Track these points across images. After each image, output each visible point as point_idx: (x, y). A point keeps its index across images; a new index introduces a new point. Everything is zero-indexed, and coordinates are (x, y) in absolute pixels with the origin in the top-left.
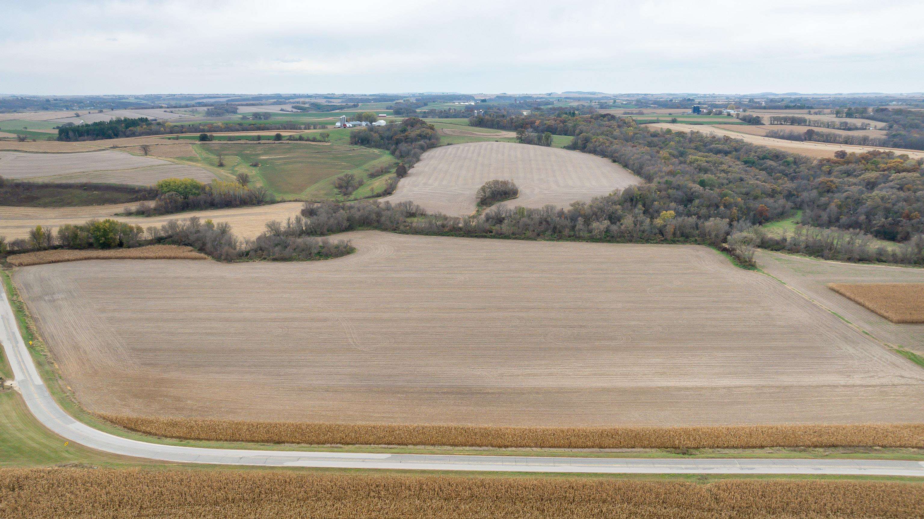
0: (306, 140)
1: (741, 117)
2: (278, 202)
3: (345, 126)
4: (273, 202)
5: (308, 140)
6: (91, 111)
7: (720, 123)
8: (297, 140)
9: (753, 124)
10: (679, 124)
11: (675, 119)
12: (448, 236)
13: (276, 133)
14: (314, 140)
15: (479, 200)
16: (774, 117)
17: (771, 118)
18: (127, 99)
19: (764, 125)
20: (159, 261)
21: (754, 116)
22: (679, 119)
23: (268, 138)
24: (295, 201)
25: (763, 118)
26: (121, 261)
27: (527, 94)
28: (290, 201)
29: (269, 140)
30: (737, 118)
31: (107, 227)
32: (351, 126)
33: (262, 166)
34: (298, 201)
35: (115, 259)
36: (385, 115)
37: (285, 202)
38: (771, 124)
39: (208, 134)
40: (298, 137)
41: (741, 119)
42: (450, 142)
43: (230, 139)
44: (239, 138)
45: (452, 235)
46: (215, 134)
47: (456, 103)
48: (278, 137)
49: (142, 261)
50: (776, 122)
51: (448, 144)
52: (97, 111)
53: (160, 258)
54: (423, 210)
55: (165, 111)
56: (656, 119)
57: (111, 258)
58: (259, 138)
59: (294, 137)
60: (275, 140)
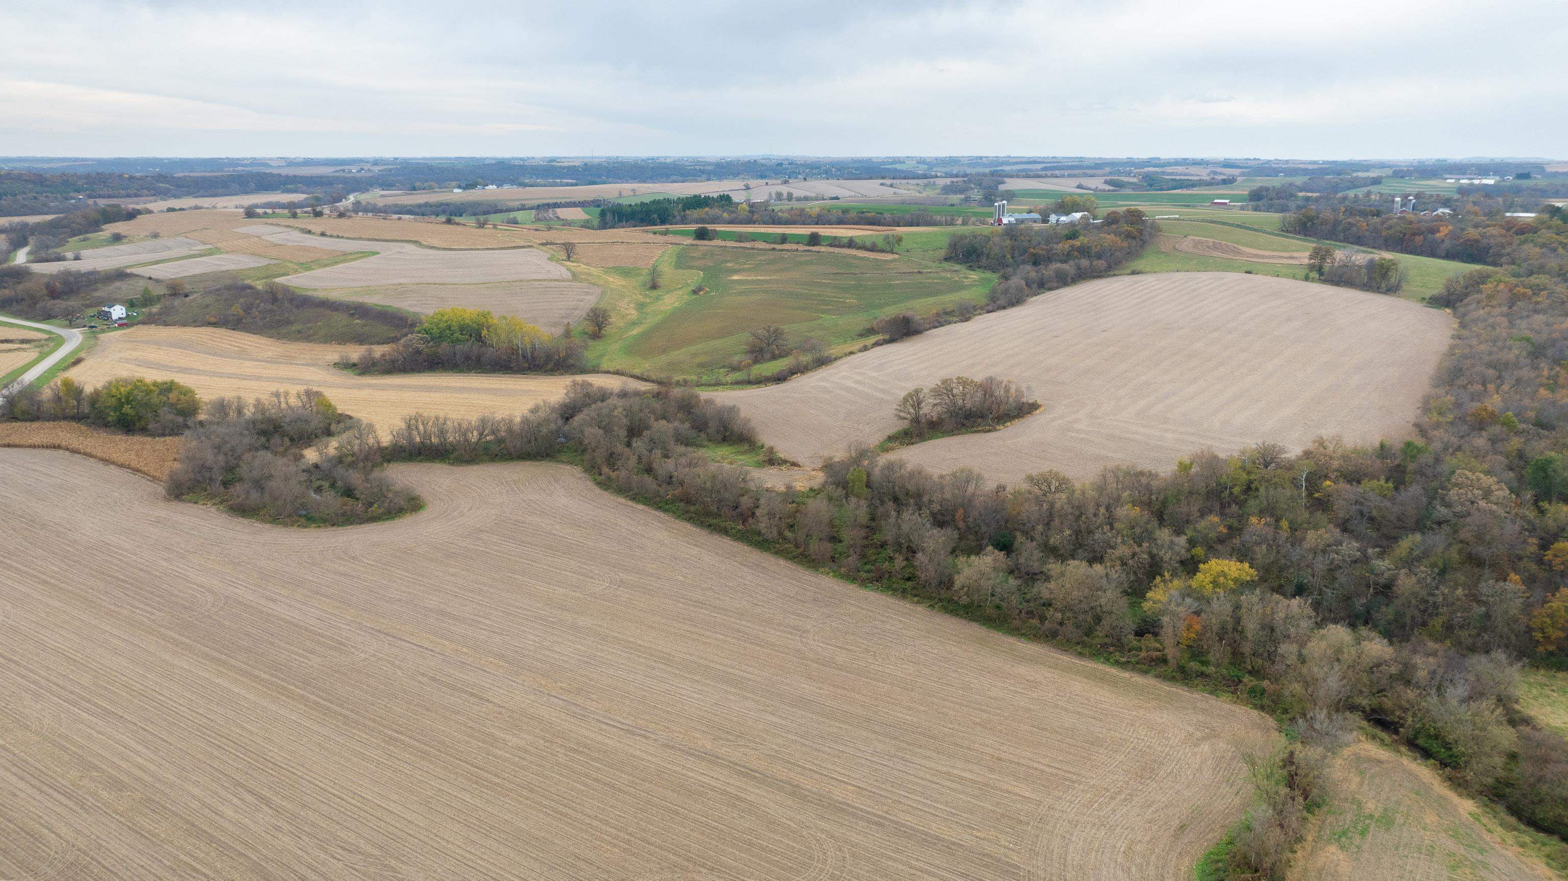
0: (859, 248)
3: (1000, 222)
5: (862, 247)
6: (770, 182)
8: (843, 246)
15: (905, 423)
18: (904, 162)
23: (797, 239)
32: (1014, 222)
36: (1227, 201)
39: (710, 227)
40: (846, 240)
43: (740, 238)
44: (753, 238)
46: (720, 228)
47: (1448, 181)
48: (814, 240)
52: (779, 181)
55: (882, 184)
58: (784, 239)
59: (839, 241)
60: (809, 244)
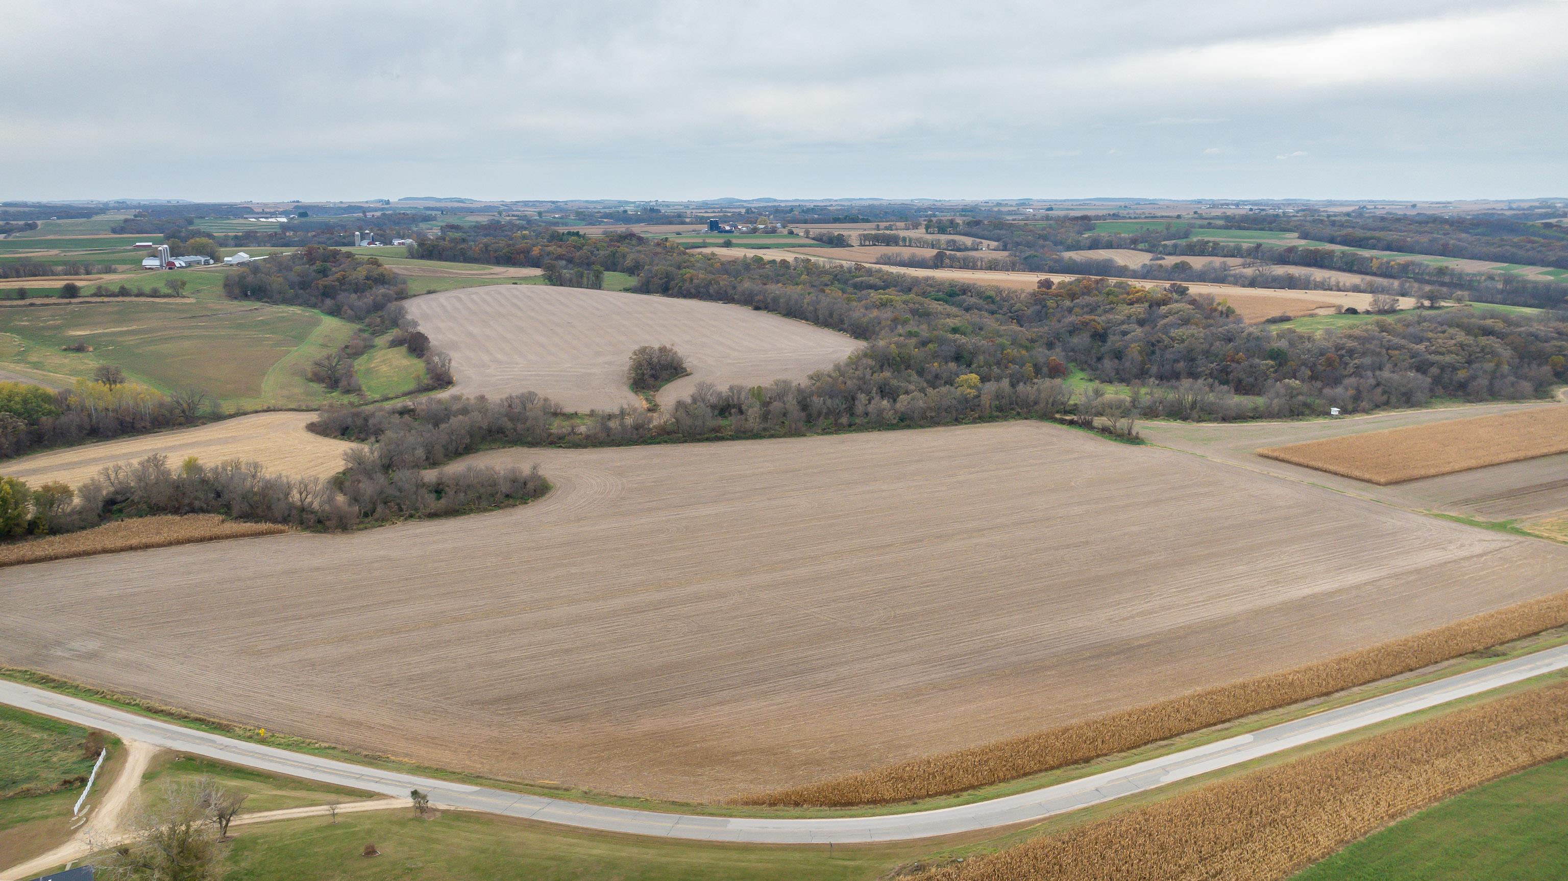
0: (137, 296)
1: (811, 234)
2: (231, 416)
3: (171, 266)
4: (217, 417)
5: (140, 294)
7: (793, 246)
9: (837, 246)
10: (736, 249)
11: (729, 240)
12: (659, 443)
13: (63, 283)
14: (155, 294)
15: (631, 381)
16: (864, 235)
17: (860, 235)
19: (853, 246)
20: (180, 548)
21: (836, 234)
22: (734, 241)
23: (45, 293)
24: (266, 411)
25: (850, 236)
26: (87, 560)
27: (341, 202)
28: (256, 412)
29: (47, 296)
30: (807, 237)
31: (8, 494)
32: (184, 265)
33: (95, 349)
34: (274, 410)
35: (68, 557)
36: (151, 244)
37: (245, 414)
38: (861, 245)
40: (114, 289)
41: (813, 239)
42: (432, 289)
45: (666, 442)
47: (251, 220)
48: (71, 292)
49: (140, 553)
50: (867, 243)
51: (429, 292)
53: (179, 542)
54: (557, 405)
56: (700, 240)
57: (57, 558)
59: (107, 290)
60: (63, 296)
